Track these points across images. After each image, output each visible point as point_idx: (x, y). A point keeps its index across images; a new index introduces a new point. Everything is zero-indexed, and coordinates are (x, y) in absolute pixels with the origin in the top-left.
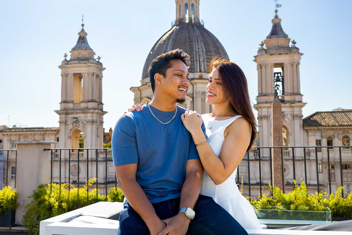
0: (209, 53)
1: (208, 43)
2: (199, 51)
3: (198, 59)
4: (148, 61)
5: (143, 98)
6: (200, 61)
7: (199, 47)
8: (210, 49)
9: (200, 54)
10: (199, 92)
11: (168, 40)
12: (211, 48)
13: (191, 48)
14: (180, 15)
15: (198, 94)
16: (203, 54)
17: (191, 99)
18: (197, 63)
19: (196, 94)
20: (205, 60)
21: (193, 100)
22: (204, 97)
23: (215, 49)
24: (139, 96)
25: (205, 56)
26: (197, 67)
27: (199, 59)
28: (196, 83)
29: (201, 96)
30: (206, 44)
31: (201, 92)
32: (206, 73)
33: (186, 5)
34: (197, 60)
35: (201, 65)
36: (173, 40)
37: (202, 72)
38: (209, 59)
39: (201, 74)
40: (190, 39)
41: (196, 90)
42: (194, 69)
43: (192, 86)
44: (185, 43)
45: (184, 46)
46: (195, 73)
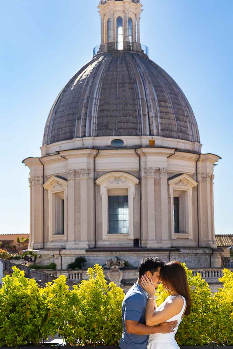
0: (162, 103)
1: (160, 87)
2: (147, 100)
3: (147, 114)
4: (56, 113)
5: (48, 178)
6: (150, 116)
7: (147, 93)
8: (164, 96)
9: (149, 105)
10: (151, 168)
11: (93, 80)
12: (166, 95)
13: (133, 93)
14: (108, 37)
15: (149, 173)
16: (154, 104)
17: (137, 181)
18: (145, 121)
19: (145, 173)
20: (158, 114)
21: (140, 183)
22: (158, 177)
23: (172, 95)
24: (40, 174)
25: (158, 108)
26: (145, 127)
27: (148, 112)
28: (147, 154)
29: (153, 174)
30: (158, 88)
31: (154, 168)
32: (161, 136)
33: (119, 20)
34: (144, 115)
35: (151, 123)
36: (101, 79)
37: (153, 135)
38: (163, 113)
39: (153, 138)
40: (130, 78)
41: (146, 165)
42: (141, 130)
43: (138, 157)
44: (123, 86)
45: (121, 89)
46: (143, 137)
